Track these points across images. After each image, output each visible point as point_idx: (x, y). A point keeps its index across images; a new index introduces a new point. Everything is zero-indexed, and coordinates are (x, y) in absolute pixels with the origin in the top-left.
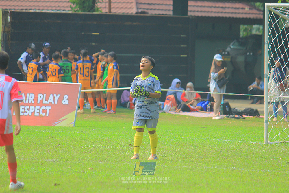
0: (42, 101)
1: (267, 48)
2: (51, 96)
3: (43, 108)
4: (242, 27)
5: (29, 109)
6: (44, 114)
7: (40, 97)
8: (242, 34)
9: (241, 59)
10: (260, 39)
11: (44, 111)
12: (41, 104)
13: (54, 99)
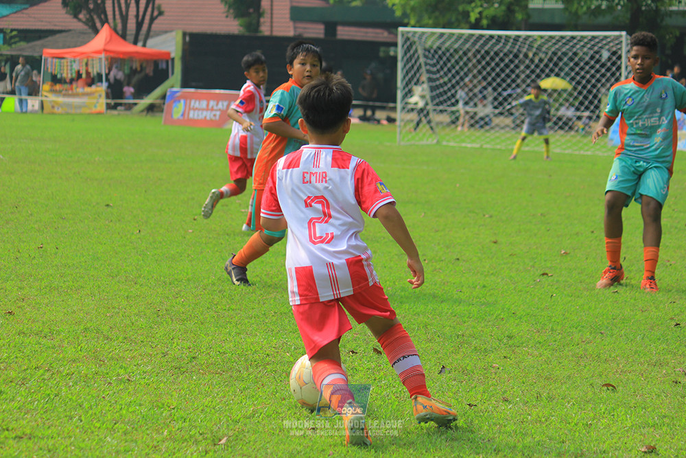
0: (212, 107)
1: (400, 65)
2: (220, 104)
3: (214, 113)
4: (382, 49)
5: (202, 114)
6: (213, 118)
7: (212, 103)
8: (382, 54)
9: (380, 76)
10: (395, 59)
11: (215, 115)
12: (212, 109)
13: (223, 105)
